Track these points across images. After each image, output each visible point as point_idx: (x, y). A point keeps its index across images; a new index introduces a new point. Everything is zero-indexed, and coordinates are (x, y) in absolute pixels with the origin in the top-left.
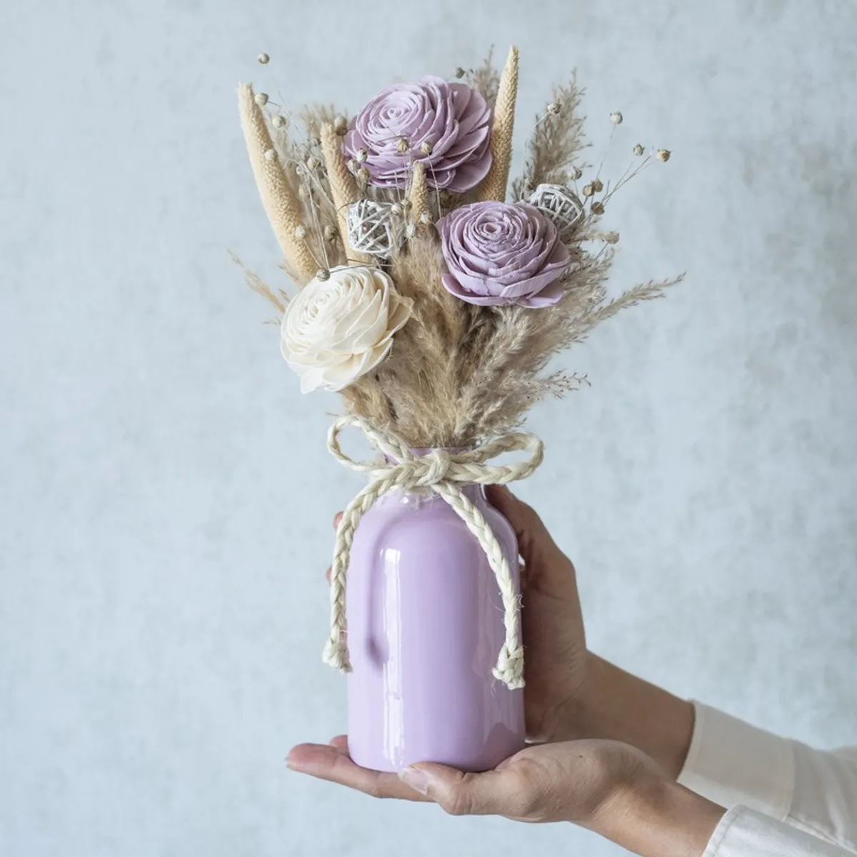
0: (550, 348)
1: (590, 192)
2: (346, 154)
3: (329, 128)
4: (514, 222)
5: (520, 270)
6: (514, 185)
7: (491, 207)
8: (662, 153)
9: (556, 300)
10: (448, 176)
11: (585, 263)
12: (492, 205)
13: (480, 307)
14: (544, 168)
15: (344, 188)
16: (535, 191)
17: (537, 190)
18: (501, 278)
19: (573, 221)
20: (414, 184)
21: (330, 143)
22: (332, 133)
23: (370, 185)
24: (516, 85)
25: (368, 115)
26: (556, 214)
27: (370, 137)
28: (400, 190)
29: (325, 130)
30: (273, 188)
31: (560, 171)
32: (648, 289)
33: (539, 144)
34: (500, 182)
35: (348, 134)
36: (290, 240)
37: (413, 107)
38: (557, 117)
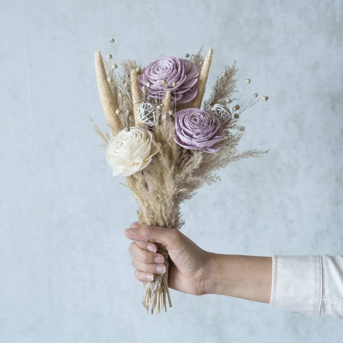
0: (211, 168)
1: (235, 109)
2: (140, 83)
3: (135, 71)
4: (204, 118)
5: (205, 137)
6: (205, 103)
7: (195, 111)
8: (265, 97)
9: (217, 150)
10: (180, 96)
11: (230, 137)
12: (196, 110)
13: (187, 149)
14: (218, 98)
15: (138, 96)
16: (213, 106)
17: (214, 106)
18: (197, 139)
19: (227, 120)
20: (166, 98)
21: (134, 78)
22: (135, 74)
23: (148, 96)
24: (210, 63)
25: (150, 68)
26: (221, 117)
27: (150, 77)
28: (160, 99)
29: (132, 72)
30: (105, 94)
31: (224, 100)
32: (254, 152)
33: (217, 88)
34: (199, 101)
35: (142, 74)
36: (110, 115)
37: (169, 67)
38: (226, 78)
